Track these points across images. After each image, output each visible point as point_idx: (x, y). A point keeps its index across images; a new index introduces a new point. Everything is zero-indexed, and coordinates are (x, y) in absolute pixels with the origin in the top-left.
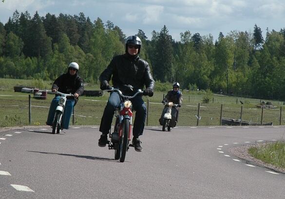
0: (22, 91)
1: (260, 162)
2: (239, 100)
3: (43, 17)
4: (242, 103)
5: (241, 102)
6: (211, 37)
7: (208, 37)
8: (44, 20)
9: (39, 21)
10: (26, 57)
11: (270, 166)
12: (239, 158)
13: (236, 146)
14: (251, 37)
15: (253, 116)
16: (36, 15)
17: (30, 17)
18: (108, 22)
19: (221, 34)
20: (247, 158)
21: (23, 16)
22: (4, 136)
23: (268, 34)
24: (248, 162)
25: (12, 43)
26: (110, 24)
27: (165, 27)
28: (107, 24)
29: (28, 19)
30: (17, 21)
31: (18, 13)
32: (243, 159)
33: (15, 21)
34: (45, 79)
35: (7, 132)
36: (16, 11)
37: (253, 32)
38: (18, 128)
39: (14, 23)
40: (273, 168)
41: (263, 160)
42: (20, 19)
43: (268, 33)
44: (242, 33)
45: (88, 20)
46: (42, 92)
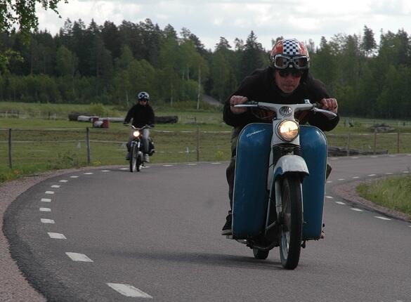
0: (79, 119)
1: (370, 205)
2: (347, 122)
3: (101, 26)
4: (352, 126)
5: (350, 124)
6: (312, 44)
7: (308, 43)
8: (102, 30)
9: (96, 31)
10: (82, 77)
11: (382, 209)
12: (344, 200)
13: (341, 183)
14: (361, 41)
15: (364, 142)
16: (93, 24)
17: (84, 27)
18: (183, 29)
19: (323, 38)
20: (355, 200)
21: (76, 25)
22: (57, 183)
23: (383, 37)
24: (354, 205)
25: (63, 59)
26: (185, 32)
27: (252, 34)
28: (182, 31)
29: (83, 29)
30: (70, 32)
31: (70, 22)
32: (348, 201)
33: (67, 33)
34: (105, 104)
35: (61, 177)
36: (68, 20)
37: (363, 35)
38: (74, 170)
39: (66, 35)
40: (385, 212)
41: (373, 202)
42: (73, 29)
43: (382, 35)
44: (350, 36)
45: (157, 27)
46: (104, 121)
